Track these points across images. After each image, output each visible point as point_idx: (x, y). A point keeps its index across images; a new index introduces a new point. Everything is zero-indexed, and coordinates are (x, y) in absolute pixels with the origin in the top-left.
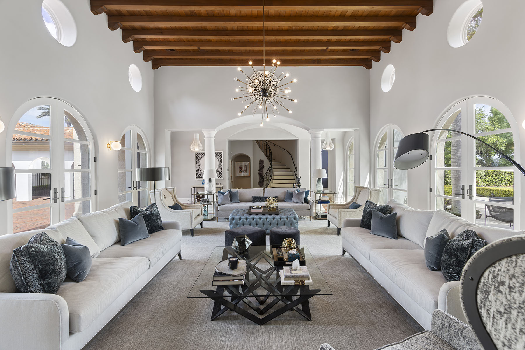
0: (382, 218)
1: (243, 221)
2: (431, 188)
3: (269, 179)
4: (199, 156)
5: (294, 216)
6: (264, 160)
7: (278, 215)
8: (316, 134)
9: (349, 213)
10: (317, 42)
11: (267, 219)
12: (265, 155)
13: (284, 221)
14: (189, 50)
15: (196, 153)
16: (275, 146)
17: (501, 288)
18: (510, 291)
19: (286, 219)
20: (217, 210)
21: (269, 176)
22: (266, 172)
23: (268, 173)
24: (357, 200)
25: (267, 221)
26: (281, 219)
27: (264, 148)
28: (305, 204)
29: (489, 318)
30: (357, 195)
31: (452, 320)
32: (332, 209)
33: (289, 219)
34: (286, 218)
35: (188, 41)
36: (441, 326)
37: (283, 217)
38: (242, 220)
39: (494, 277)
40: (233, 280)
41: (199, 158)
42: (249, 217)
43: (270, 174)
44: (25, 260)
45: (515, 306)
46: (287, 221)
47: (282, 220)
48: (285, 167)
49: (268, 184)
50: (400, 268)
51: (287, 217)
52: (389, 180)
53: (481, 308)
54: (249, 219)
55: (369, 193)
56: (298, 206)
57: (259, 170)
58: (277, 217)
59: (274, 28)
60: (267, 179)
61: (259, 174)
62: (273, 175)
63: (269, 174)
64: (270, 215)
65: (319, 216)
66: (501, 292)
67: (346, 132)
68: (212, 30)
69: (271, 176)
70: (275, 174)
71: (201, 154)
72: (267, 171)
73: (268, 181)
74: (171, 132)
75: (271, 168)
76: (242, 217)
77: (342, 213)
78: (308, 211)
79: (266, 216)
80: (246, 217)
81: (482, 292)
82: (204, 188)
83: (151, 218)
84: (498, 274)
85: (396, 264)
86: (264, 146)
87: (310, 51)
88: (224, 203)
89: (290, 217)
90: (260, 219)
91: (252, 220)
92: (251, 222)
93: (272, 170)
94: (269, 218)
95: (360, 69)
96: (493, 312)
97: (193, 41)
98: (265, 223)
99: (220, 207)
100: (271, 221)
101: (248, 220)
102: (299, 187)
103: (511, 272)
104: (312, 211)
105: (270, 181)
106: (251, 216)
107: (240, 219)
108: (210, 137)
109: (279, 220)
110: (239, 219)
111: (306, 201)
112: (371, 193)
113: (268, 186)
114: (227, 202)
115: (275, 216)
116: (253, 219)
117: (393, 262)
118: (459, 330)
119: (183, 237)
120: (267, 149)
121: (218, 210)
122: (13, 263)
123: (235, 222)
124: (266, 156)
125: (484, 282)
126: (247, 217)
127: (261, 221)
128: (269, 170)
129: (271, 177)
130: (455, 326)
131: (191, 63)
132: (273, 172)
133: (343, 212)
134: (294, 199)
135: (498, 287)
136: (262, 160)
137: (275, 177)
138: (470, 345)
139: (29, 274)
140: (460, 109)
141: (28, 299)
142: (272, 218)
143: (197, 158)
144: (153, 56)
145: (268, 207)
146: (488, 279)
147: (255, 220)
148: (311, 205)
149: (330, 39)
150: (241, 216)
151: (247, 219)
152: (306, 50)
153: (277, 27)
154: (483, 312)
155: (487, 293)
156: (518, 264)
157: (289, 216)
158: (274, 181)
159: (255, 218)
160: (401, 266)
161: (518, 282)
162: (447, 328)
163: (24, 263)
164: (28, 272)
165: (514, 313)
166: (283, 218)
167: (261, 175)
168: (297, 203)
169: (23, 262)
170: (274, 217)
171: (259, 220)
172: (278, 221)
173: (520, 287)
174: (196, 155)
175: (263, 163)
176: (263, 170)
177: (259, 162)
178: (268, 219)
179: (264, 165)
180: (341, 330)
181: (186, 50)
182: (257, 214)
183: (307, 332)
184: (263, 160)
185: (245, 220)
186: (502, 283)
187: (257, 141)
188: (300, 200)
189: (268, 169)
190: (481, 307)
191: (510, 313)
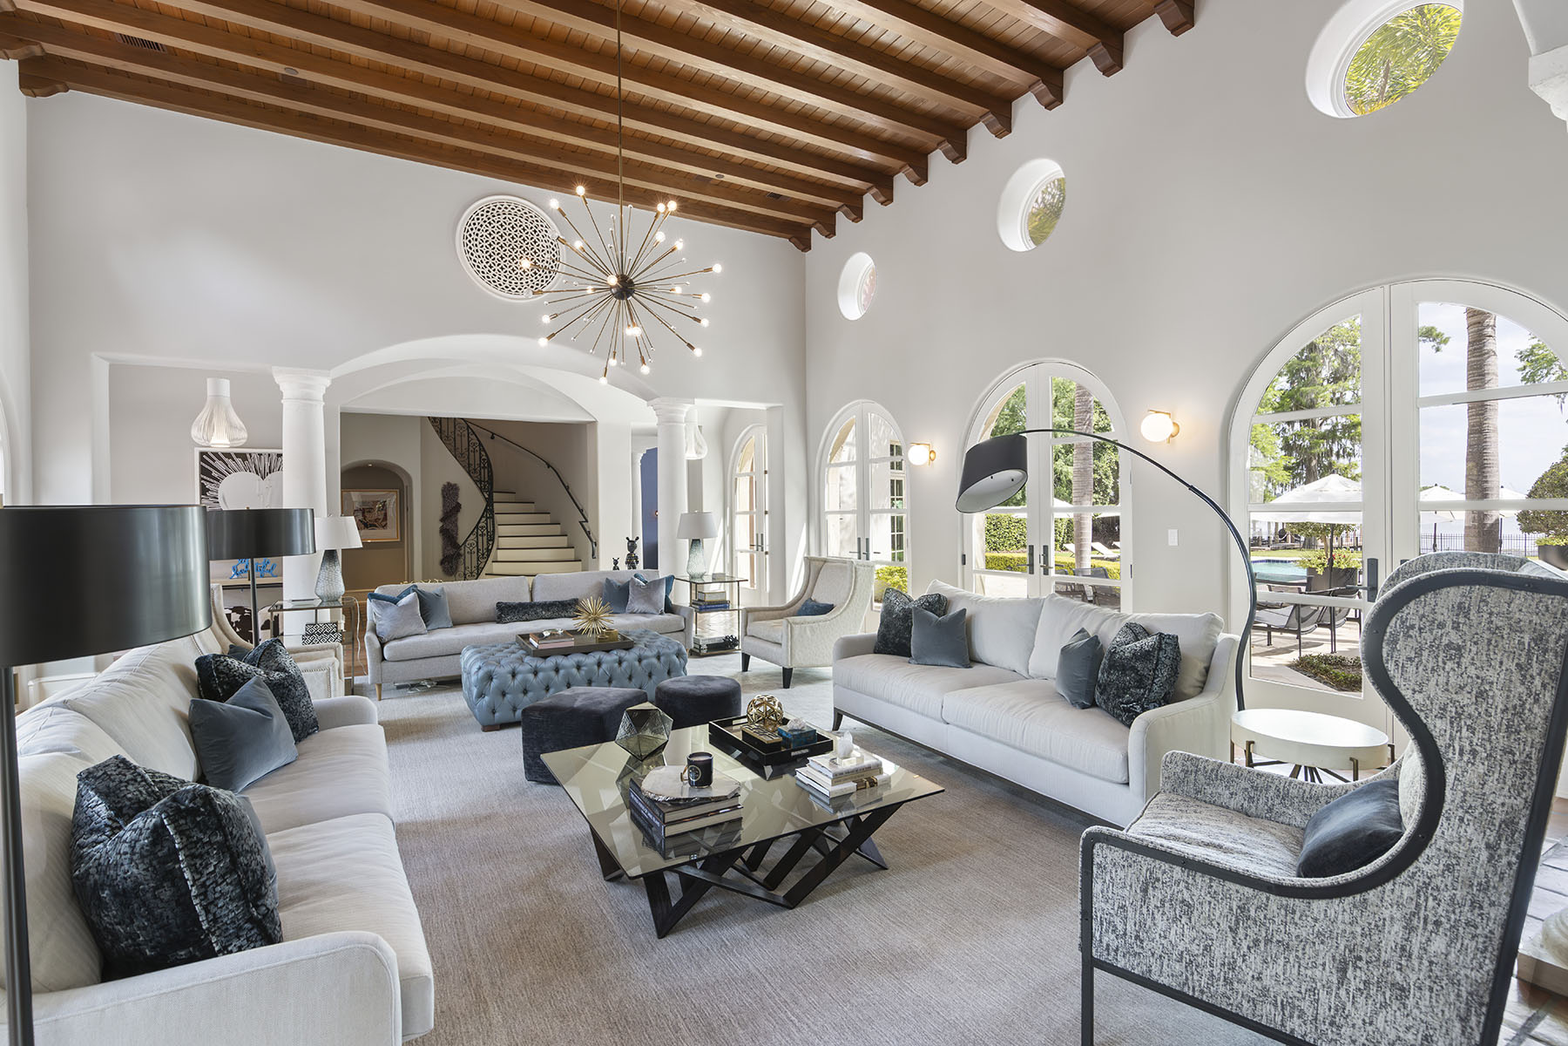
0: (939, 624)
1: (525, 681)
2: (964, 556)
3: (485, 547)
4: (219, 464)
5: (677, 648)
6: (459, 485)
7: (632, 650)
8: (672, 412)
9: (812, 627)
10: (695, 152)
11: (599, 664)
12: (464, 467)
13: (651, 665)
14: (235, 67)
15: (202, 454)
16: (493, 438)
17: (1411, 632)
18: (1421, 633)
19: (655, 660)
20: (380, 657)
21: (485, 538)
22: (477, 527)
23: (482, 527)
24: (812, 592)
25: (601, 670)
26: (640, 660)
27: (458, 445)
28: (667, 616)
29: (1398, 669)
30: (811, 578)
31: (1198, 759)
32: (755, 620)
33: (662, 658)
34: (654, 656)
35: (249, 34)
36: (1182, 775)
37: (648, 653)
38: (519, 677)
39: (1403, 623)
40: (717, 812)
41: (215, 474)
42: (543, 665)
43: (488, 532)
44: (206, 840)
45: (1426, 646)
46: (658, 664)
47: (644, 662)
48: (531, 507)
49: (482, 566)
50: (1029, 715)
51: (659, 652)
52: (859, 539)
53: (1387, 663)
54: (543, 670)
55: (852, 572)
56: (651, 621)
57: (442, 520)
58: (630, 656)
59: (585, 82)
60: (480, 547)
61: (443, 531)
62: (496, 537)
63: (485, 532)
64: (608, 651)
65: (700, 646)
66: (1411, 637)
67: (730, 410)
68: (366, 29)
69: (491, 538)
70: (501, 530)
71: (226, 460)
72: (479, 522)
73: (483, 555)
74: (110, 365)
75: (489, 512)
76: (521, 668)
77: (796, 628)
78: (678, 633)
79: (597, 657)
80: (534, 664)
81: (1388, 644)
82: (280, 585)
83: (290, 690)
84: (1407, 619)
85: (1015, 710)
86: (458, 439)
87: (665, 170)
88: (402, 633)
89: (668, 651)
90: (579, 667)
91: (553, 674)
92: (550, 679)
93: (493, 518)
94: (607, 662)
95: (781, 245)
96: (1401, 662)
97: (269, 39)
98: (593, 679)
99: (390, 649)
100: (611, 669)
101: (541, 675)
102: (634, 568)
103: (1421, 612)
104: (690, 633)
105: (488, 556)
106: (551, 662)
107: (514, 675)
108: (306, 399)
109: (637, 663)
110: (510, 676)
111: (670, 608)
112: (856, 572)
113: (484, 572)
114: (413, 629)
115: (623, 653)
116: (557, 670)
117: (1010, 708)
118: (1212, 770)
119: (392, 748)
120: (471, 449)
121: (383, 659)
122: (154, 863)
123: (497, 687)
124: (469, 473)
125: (1391, 632)
126: (536, 666)
127: (583, 672)
128: (484, 519)
129: (491, 543)
130: (1205, 767)
131: (228, 113)
132: (496, 525)
133: (797, 624)
134: (635, 603)
135: (1408, 632)
136: (453, 482)
137: (503, 542)
138: (1231, 788)
139: (219, 889)
140: (1024, 383)
141: (255, 968)
142: (615, 661)
143: (203, 471)
144: (45, 45)
145: (583, 630)
146: (1396, 627)
147: (562, 672)
148: (686, 616)
149: (729, 155)
150: (517, 665)
151: (536, 673)
152: (658, 166)
153: (597, 82)
154: (1390, 666)
155: (1395, 642)
156: (1427, 603)
157: (662, 651)
158: (501, 555)
159: (564, 667)
160: (1029, 713)
161: (1428, 621)
162: (1193, 774)
163: (203, 851)
164: (216, 882)
165: (1425, 653)
166: (647, 657)
167: (449, 535)
168: (645, 613)
169: (200, 850)
170: (620, 657)
171: (574, 671)
172: (631, 667)
173: (1431, 625)
174: (202, 459)
175: (457, 495)
176: (456, 520)
177: (443, 491)
178: (604, 666)
179: (459, 501)
180: (952, 866)
181: (219, 63)
182: (566, 653)
183: (899, 889)
184: (455, 485)
185: (531, 676)
186: (1412, 627)
187: (435, 418)
188: (655, 605)
189: (482, 516)
190: (1387, 660)
191: (1422, 655)
